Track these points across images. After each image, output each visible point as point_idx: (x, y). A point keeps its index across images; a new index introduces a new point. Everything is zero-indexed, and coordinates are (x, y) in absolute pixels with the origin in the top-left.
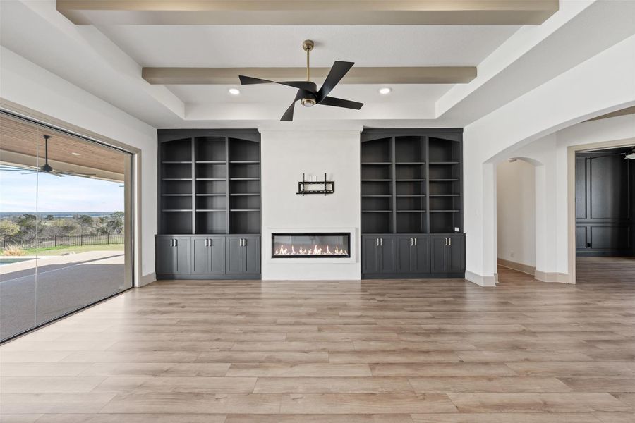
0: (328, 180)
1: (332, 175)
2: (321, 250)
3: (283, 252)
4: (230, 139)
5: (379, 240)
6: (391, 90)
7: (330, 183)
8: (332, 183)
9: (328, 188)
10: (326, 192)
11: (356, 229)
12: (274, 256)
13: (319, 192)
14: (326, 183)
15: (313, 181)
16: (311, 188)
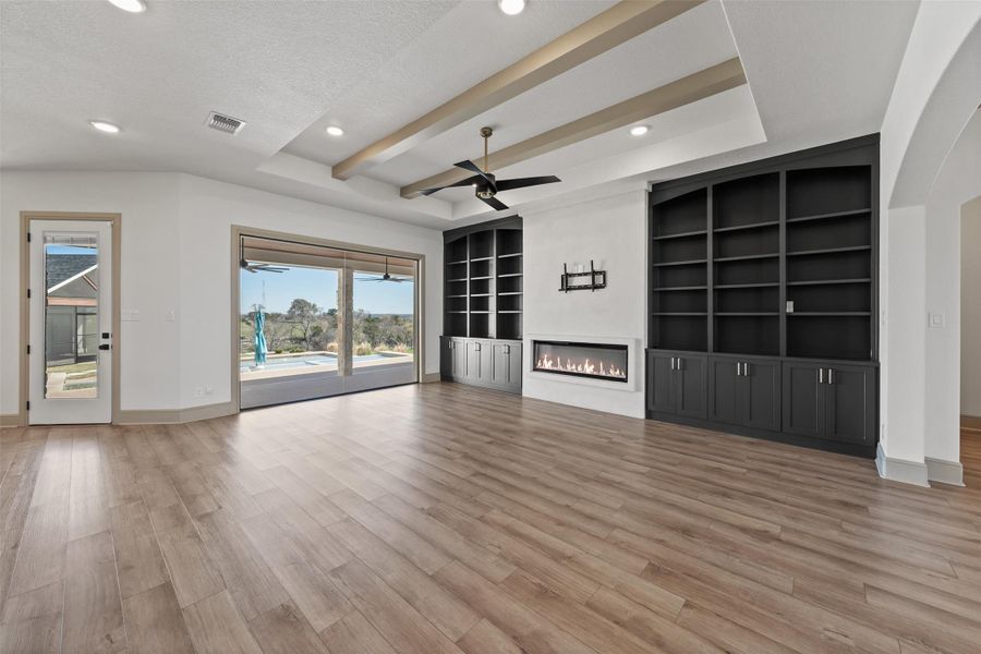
0: (596, 269)
1: (603, 263)
2: (593, 367)
3: (548, 365)
4: (498, 231)
5: (674, 360)
6: (649, 127)
7: (600, 273)
8: (603, 273)
9: (597, 280)
10: (595, 287)
11: (638, 342)
12: (535, 369)
13: (586, 287)
14: (594, 273)
15: (580, 271)
16: (576, 281)
